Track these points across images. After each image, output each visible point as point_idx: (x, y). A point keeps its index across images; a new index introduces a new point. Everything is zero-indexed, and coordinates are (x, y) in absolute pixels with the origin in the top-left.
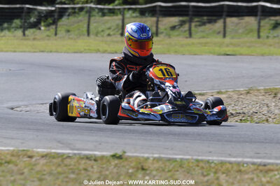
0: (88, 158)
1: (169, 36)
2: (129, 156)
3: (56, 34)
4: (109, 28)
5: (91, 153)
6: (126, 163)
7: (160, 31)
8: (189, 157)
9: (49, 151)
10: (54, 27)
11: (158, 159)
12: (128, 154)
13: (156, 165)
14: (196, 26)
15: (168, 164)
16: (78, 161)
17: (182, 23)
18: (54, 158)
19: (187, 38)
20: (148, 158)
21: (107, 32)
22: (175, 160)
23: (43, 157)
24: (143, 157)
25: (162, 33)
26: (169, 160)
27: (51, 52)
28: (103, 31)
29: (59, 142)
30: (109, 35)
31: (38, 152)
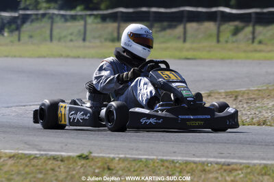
0: (55, 158)
4: (71, 34)
5: (58, 153)
6: (92, 164)
8: (155, 157)
9: (16, 151)
10: (17, 33)
11: (124, 160)
12: (94, 155)
13: (122, 165)
14: (156, 32)
15: (134, 164)
16: (45, 162)
18: (21, 158)
20: (114, 158)
21: (69, 37)
22: (140, 160)
23: (10, 157)
24: (109, 157)
26: (135, 160)
27: (15, 57)
28: (65, 37)
29: (26, 143)
30: (71, 40)
31: (5, 153)
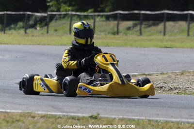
0: (73, 118)
1: (126, 34)
2: (101, 117)
3: (48, 32)
5: (75, 114)
6: (99, 122)
7: (119, 31)
8: (144, 118)
9: (46, 113)
10: (46, 27)
11: (123, 119)
14: (144, 28)
15: (129, 123)
16: (66, 121)
17: (135, 25)
18: (49, 118)
19: (138, 35)
20: (115, 119)
22: (134, 120)
23: (42, 117)
24: (111, 118)
25: (121, 32)
26: (130, 120)
27: (45, 44)
29: (53, 107)
31: (38, 114)
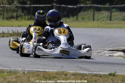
3: (77, 20)
4: (104, 17)
9: (76, 72)
10: (76, 16)
12: (118, 73)
16: (91, 77)
18: (78, 75)
23: (72, 75)
28: (100, 19)
30: (103, 20)
31: (70, 73)
